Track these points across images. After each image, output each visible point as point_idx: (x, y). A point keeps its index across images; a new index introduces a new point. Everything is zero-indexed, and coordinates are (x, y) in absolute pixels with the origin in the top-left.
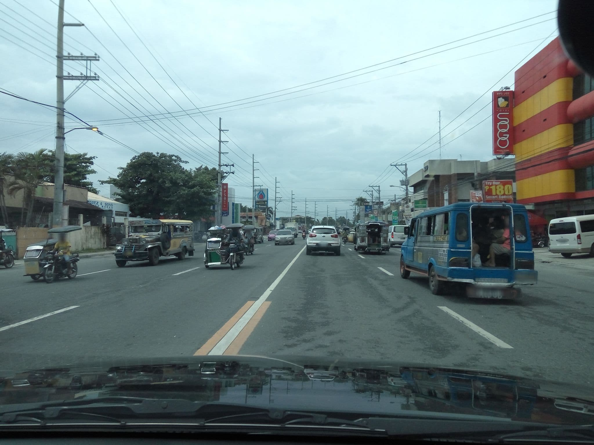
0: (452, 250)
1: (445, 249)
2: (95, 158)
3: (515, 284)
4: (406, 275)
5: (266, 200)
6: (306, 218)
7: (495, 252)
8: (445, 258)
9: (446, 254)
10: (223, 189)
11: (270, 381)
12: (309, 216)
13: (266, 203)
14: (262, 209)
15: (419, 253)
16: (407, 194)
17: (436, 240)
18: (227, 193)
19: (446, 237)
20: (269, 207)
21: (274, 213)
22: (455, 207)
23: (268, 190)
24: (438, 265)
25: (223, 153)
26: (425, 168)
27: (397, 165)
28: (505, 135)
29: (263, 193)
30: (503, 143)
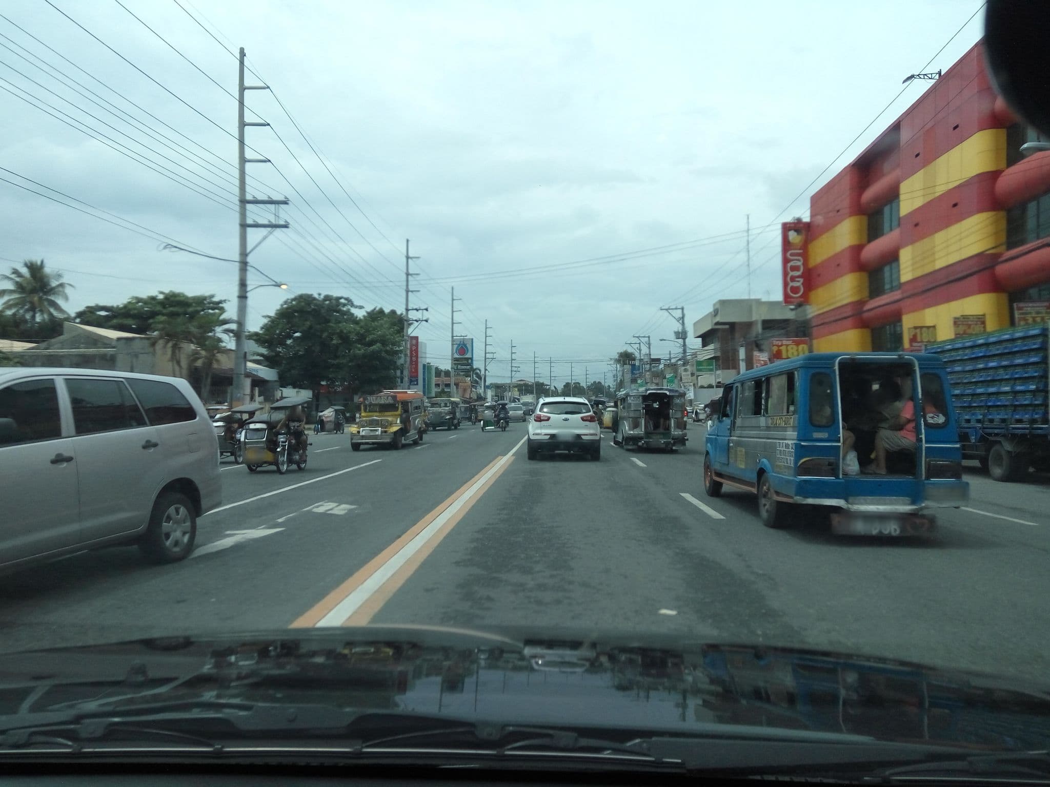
0: (802, 443)
1: (790, 442)
3: (925, 507)
4: (715, 490)
5: (470, 357)
6: (536, 385)
7: (887, 446)
8: (791, 459)
9: (792, 452)
10: (412, 345)
11: (477, 672)
12: (541, 381)
13: (470, 361)
14: (463, 372)
15: (739, 449)
16: (685, 351)
17: (772, 424)
18: (417, 351)
19: (791, 418)
20: (475, 367)
21: (483, 378)
22: (805, 360)
23: (474, 341)
24: (775, 473)
25: (412, 291)
26: (714, 311)
27: (669, 309)
28: (797, 279)
29: (465, 345)
30: (795, 290)
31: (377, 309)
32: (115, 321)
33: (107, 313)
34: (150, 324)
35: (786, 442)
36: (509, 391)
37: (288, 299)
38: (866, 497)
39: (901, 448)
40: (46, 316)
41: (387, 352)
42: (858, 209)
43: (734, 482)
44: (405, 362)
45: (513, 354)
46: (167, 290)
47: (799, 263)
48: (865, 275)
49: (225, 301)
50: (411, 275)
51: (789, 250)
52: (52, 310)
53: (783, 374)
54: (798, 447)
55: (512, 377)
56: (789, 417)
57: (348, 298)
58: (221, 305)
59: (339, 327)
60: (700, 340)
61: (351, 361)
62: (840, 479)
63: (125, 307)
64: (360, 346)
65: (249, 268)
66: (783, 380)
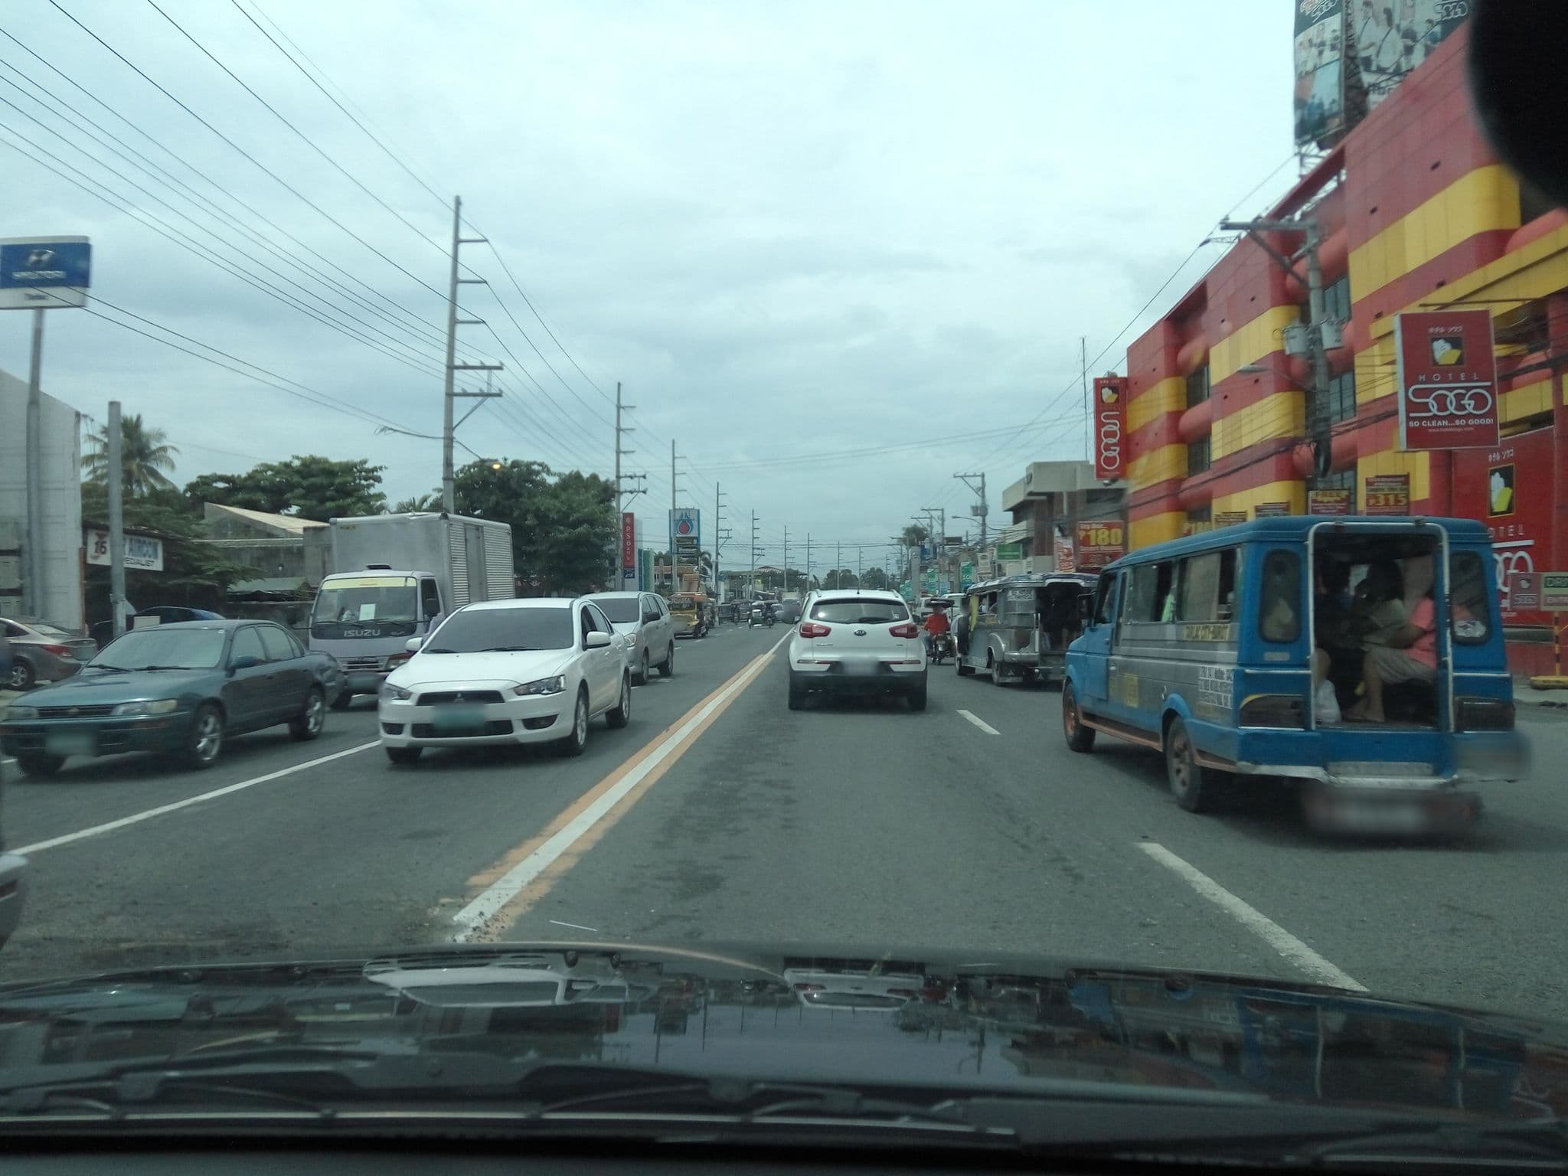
0: (1248, 671)
1: (1224, 668)
2: (383, 469)
3: (1459, 781)
4: (1083, 743)
5: (696, 535)
6: (788, 574)
7: (1385, 675)
8: (1226, 698)
9: (1228, 685)
10: (625, 525)
11: (705, 1006)
12: (795, 568)
13: (695, 541)
14: (686, 557)
15: (1127, 675)
16: (984, 533)
17: (1188, 636)
18: (632, 532)
19: (1226, 627)
20: (702, 551)
21: (714, 567)
22: (1259, 529)
23: (701, 512)
24: (1197, 718)
25: (624, 452)
26: (1027, 477)
27: (965, 476)
28: (1112, 448)
29: (690, 521)
30: (1110, 461)
31: (573, 473)
32: (240, 496)
33: (227, 485)
34: (288, 499)
35: (1217, 667)
36: (750, 584)
37: (465, 466)
38: (1358, 763)
39: (1406, 678)
40: (145, 490)
41: (596, 535)
42: (1176, 370)
43: (1118, 729)
44: (618, 546)
45: (755, 531)
46: (305, 454)
47: (1116, 428)
48: (1184, 448)
49: (381, 468)
50: (623, 430)
51: (1102, 412)
52: (152, 480)
53: (1214, 553)
54: (1240, 678)
55: (753, 565)
56: (1222, 625)
57: (543, 463)
58: (375, 473)
59: (534, 504)
60: (1011, 514)
61: (552, 547)
62: (1312, 731)
63: (250, 477)
64: (562, 528)
65: (455, 444)
66: (1213, 563)
